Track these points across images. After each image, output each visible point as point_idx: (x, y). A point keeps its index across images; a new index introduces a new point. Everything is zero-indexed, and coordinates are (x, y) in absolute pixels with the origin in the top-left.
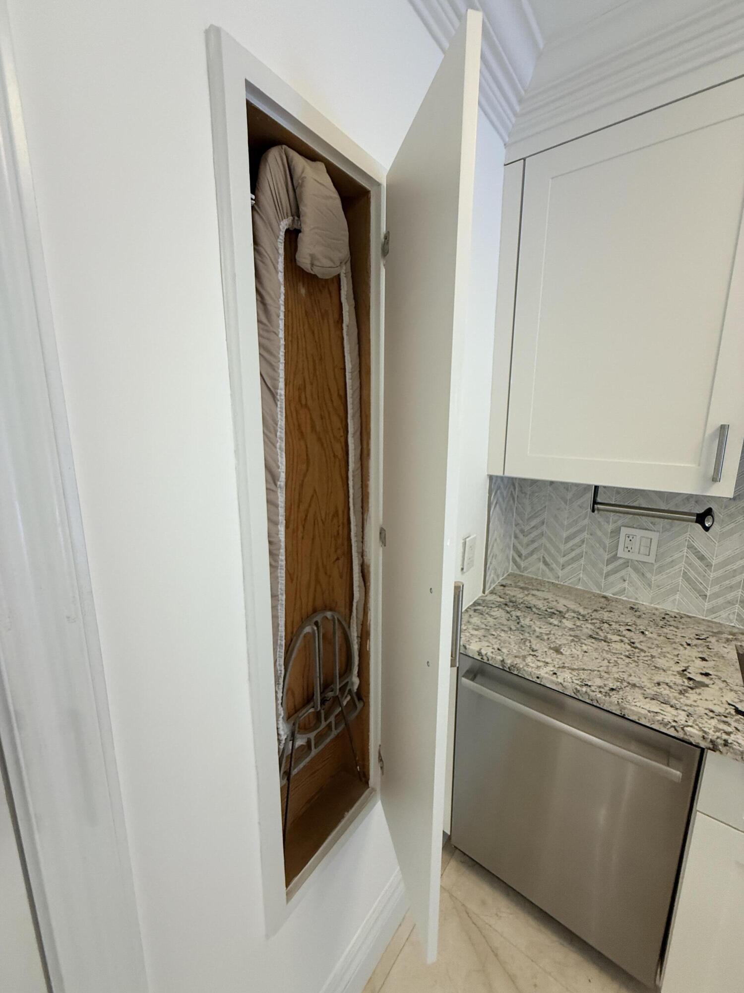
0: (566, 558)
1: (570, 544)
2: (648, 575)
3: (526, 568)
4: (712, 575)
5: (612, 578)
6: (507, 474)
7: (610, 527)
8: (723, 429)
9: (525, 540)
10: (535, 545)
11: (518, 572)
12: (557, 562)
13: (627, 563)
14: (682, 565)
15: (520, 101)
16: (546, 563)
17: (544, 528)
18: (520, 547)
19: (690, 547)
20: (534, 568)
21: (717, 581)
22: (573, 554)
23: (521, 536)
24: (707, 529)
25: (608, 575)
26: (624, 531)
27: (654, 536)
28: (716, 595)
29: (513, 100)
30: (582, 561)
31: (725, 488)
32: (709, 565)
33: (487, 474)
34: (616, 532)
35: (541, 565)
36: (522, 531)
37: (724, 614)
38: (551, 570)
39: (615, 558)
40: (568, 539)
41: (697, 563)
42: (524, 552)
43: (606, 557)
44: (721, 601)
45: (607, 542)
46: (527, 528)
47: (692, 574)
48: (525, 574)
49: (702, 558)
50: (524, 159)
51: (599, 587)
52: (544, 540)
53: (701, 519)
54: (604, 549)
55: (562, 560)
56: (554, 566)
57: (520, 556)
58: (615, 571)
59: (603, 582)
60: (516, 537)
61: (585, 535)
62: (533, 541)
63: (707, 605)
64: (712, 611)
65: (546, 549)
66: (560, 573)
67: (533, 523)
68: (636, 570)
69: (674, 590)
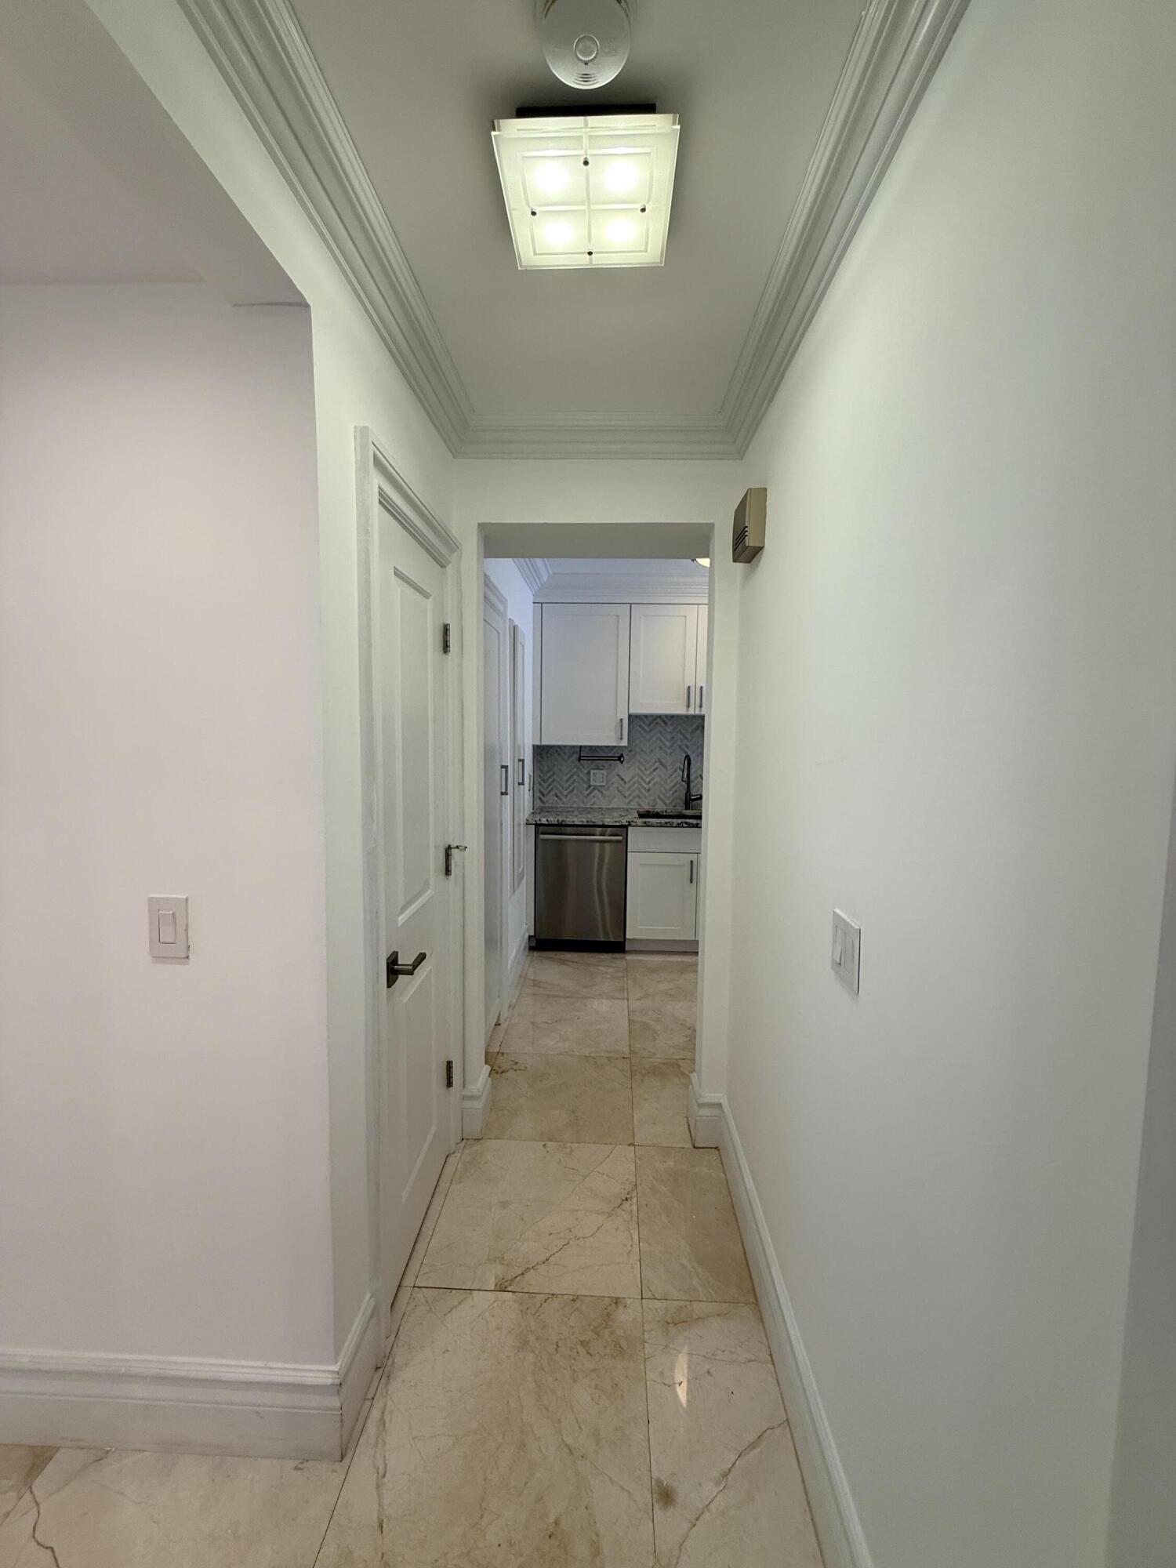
0: (568, 791)
1: (569, 783)
2: (604, 792)
3: (547, 802)
4: (627, 786)
5: (589, 797)
6: (544, 743)
7: (585, 771)
8: (621, 720)
9: (545, 785)
10: (551, 787)
11: (543, 805)
12: (563, 795)
13: (595, 788)
14: (616, 785)
15: (541, 584)
16: (557, 796)
17: (555, 777)
18: (543, 790)
19: (618, 775)
20: (551, 800)
21: (629, 789)
22: (571, 788)
23: (543, 783)
24: (622, 762)
25: (588, 795)
26: (592, 772)
27: (604, 772)
28: (630, 795)
29: (539, 583)
30: (575, 792)
31: (624, 743)
32: (625, 782)
33: (531, 744)
34: (589, 773)
35: (556, 798)
36: (544, 781)
37: (632, 803)
38: (561, 799)
39: (590, 786)
40: (567, 781)
41: (622, 782)
42: (545, 792)
43: (585, 786)
44: (631, 798)
45: (585, 779)
46: (546, 778)
47: (620, 788)
48: (547, 805)
49: (622, 779)
50: (542, 603)
51: (583, 802)
52: (555, 783)
53: (619, 759)
54: (584, 781)
55: (565, 793)
56: (562, 797)
57: (543, 795)
58: (591, 793)
59: (585, 799)
60: (540, 785)
61: (575, 777)
62: (550, 785)
63: (627, 801)
64: (629, 803)
65: (557, 789)
66: (565, 800)
67: (549, 775)
68: (599, 791)
69: (615, 797)
